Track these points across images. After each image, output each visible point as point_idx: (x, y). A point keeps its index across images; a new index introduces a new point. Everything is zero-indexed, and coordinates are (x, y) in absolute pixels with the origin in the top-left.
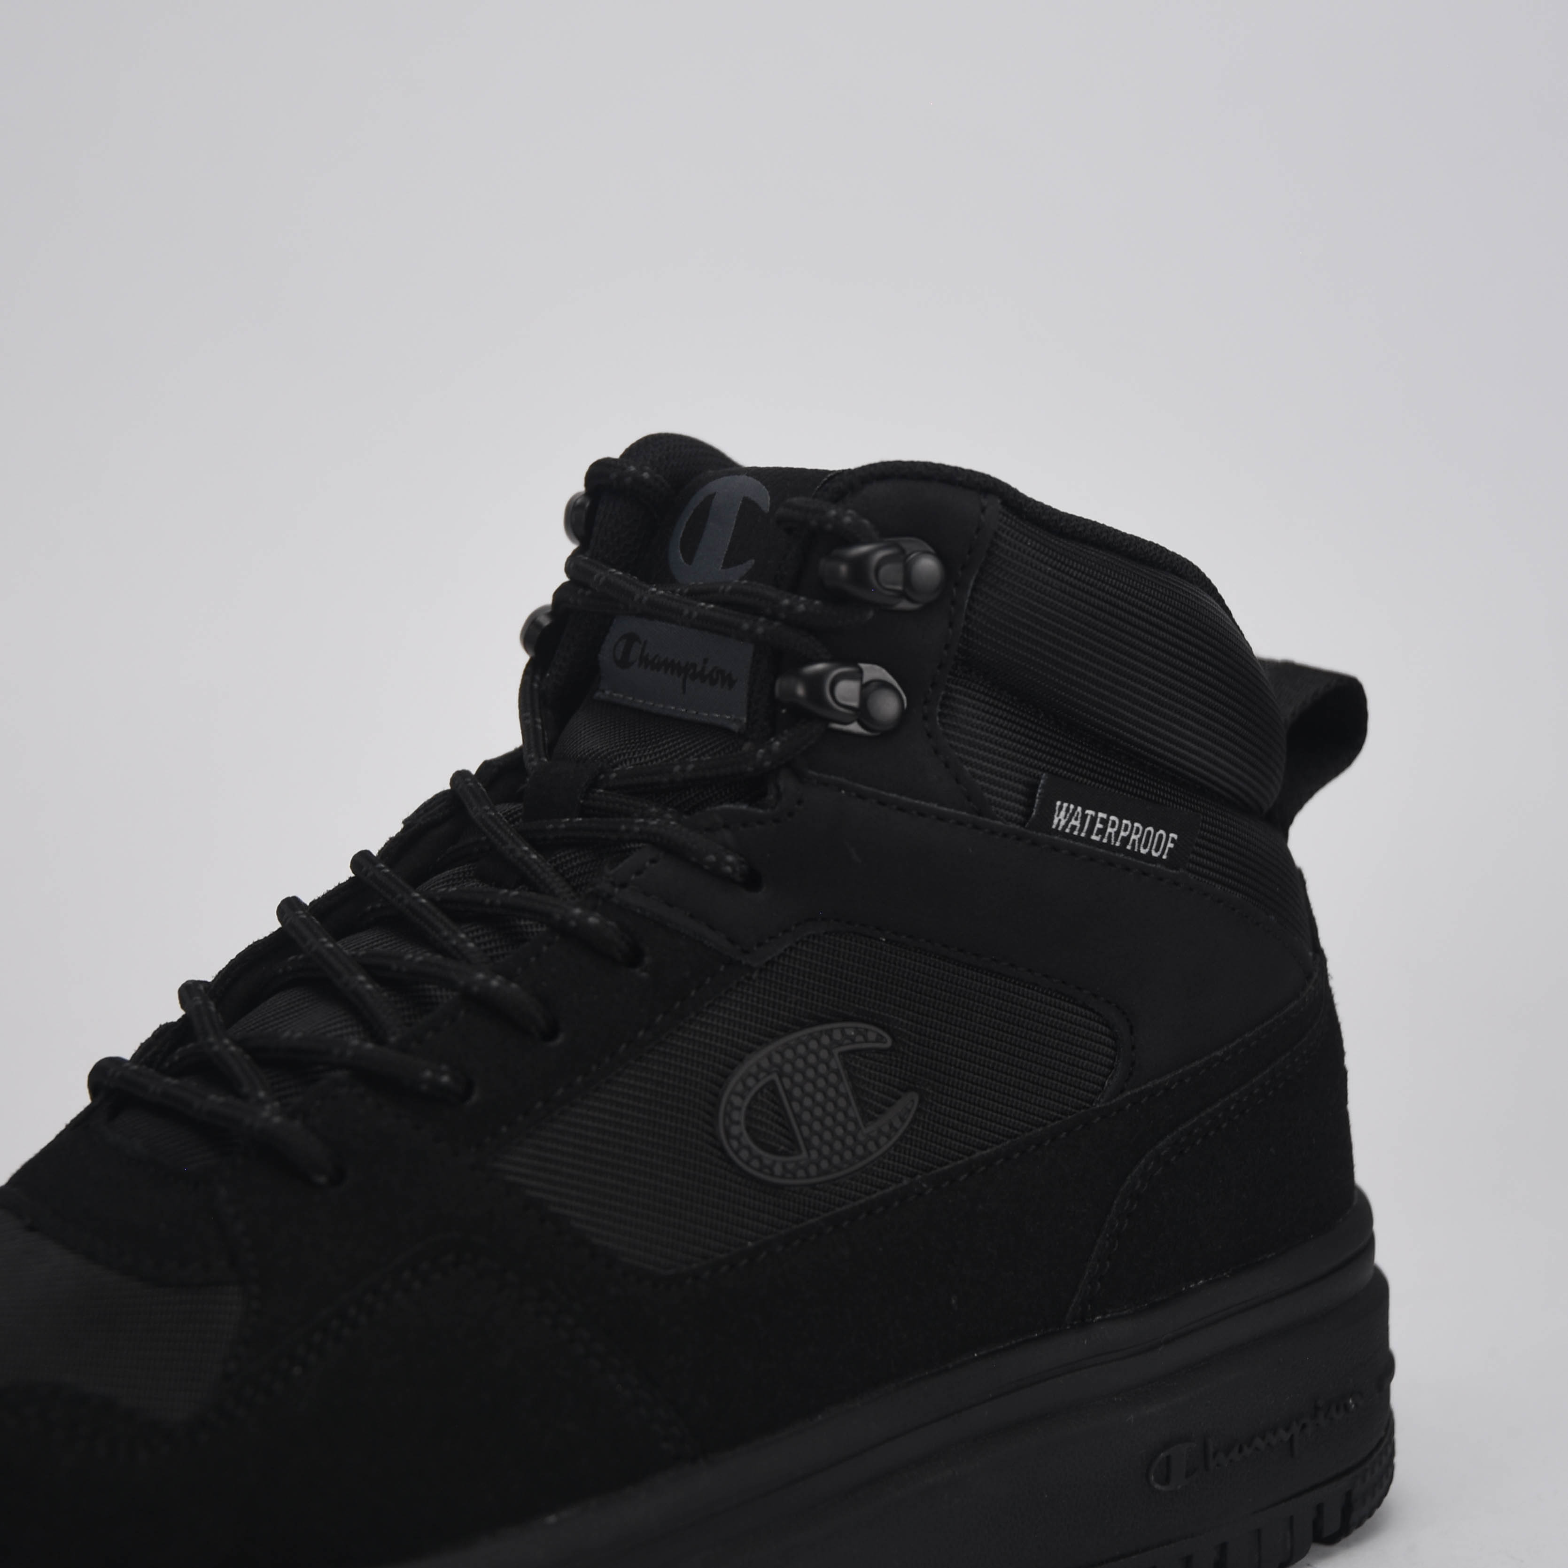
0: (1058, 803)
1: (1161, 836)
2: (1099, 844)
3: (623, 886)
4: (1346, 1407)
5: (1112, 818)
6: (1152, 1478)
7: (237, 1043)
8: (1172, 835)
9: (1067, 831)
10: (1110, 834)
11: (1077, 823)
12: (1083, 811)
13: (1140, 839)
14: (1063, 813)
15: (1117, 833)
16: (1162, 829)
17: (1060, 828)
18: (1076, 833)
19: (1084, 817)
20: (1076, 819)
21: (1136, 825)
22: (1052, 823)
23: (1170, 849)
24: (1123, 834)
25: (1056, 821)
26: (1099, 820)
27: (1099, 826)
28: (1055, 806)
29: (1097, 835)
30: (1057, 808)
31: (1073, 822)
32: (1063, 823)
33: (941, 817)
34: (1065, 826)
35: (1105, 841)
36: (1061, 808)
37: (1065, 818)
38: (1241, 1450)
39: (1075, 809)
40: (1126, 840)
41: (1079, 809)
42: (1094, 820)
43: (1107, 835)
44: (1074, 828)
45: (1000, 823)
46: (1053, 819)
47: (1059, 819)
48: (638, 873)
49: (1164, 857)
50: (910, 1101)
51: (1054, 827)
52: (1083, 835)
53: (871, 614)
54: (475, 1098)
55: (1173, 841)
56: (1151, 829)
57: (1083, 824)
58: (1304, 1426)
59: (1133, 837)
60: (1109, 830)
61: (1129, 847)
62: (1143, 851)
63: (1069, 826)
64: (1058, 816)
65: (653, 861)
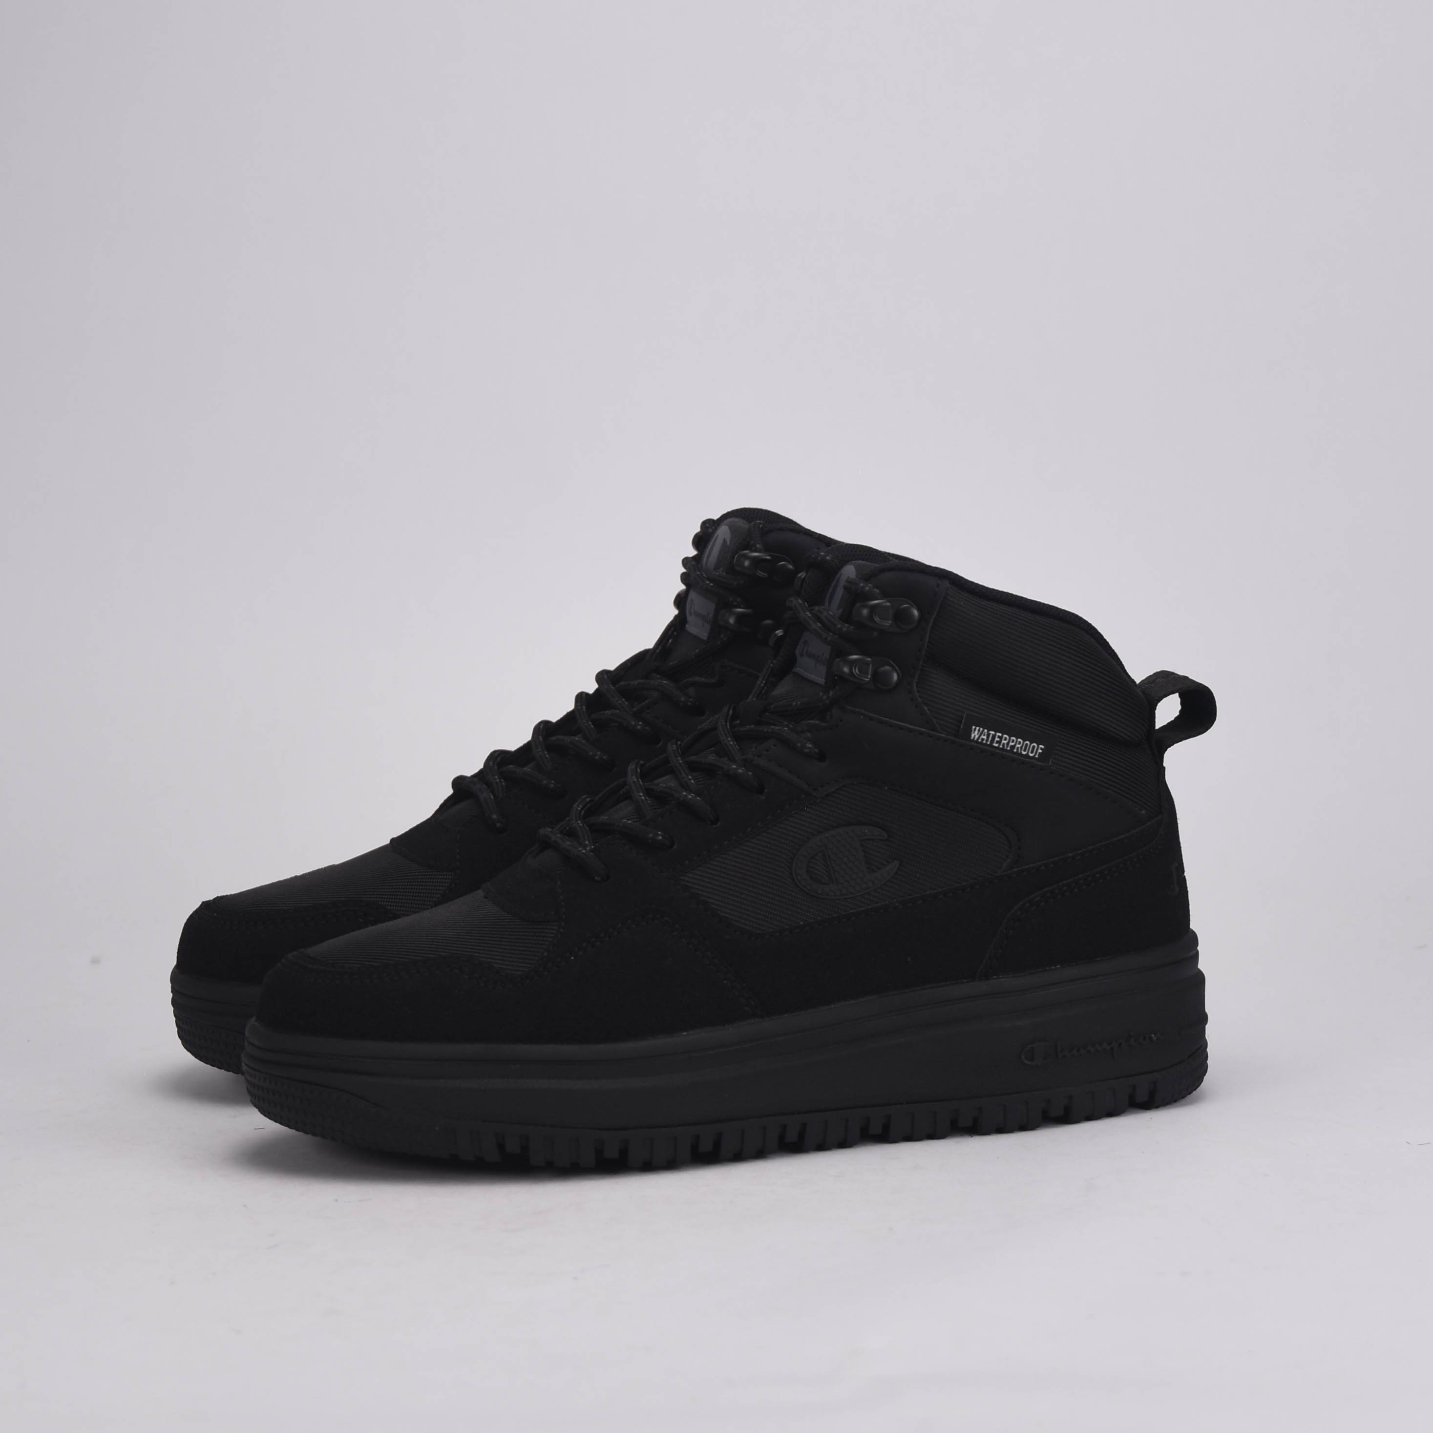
0: (974, 727)
1: (1034, 747)
2: (998, 748)
3: (759, 756)
4: (1151, 1038)
5: (1005, 736)
6: (1023, 1057)
8: (1041, 746)
9: (980, 740)
10: (1004, 744)
11: (985, 737)
12: (988, 732)
13: (1021, 747)
14: (976, 732)
15: (1008, 744)
16: (1036, 743)
17: (975, 739)
18: (984, 742)
19: (988, 735)
20: (984, 735)
21: (1019, 740)
22: (971, 737)
23: (1040, 753)
24: (1011, 744)
25: (973, 736)
26: (997, 737)
27: (997, 739)
28: (972, 728)
29: (997, 743)
30: (973, 729)
31: (982, 737)
32: (977, 737)
33: (910, 731)
34: (978, 738)
35: (1001, 746)
36: (975, 729)
37: (978, 734)
38: (1078, 1051)
39: (983, 731)
40: (1013, 747)
41: (986, 731)
42: (994, 737)
43: (1002, 744)
44: (983, 739)
45: (943, 735)
46: (971, 735)
47: (975, 735)
48: (767, 751)
49: (1037, 756)
50: (896, 863)
51: (972, 738)
52: (988, 743)
53: (875, 634)
54: (675, 847)
55: (1041, 749)
56: (1028, 742)
57: (988, 737)
58: (1120, 1044)
59: (1018, 746)
60: (1004, 742)
61: (1015, 750)
62: (1024, 753)
63: (981, 738)
64: (974, 733)
65: (775, 746)
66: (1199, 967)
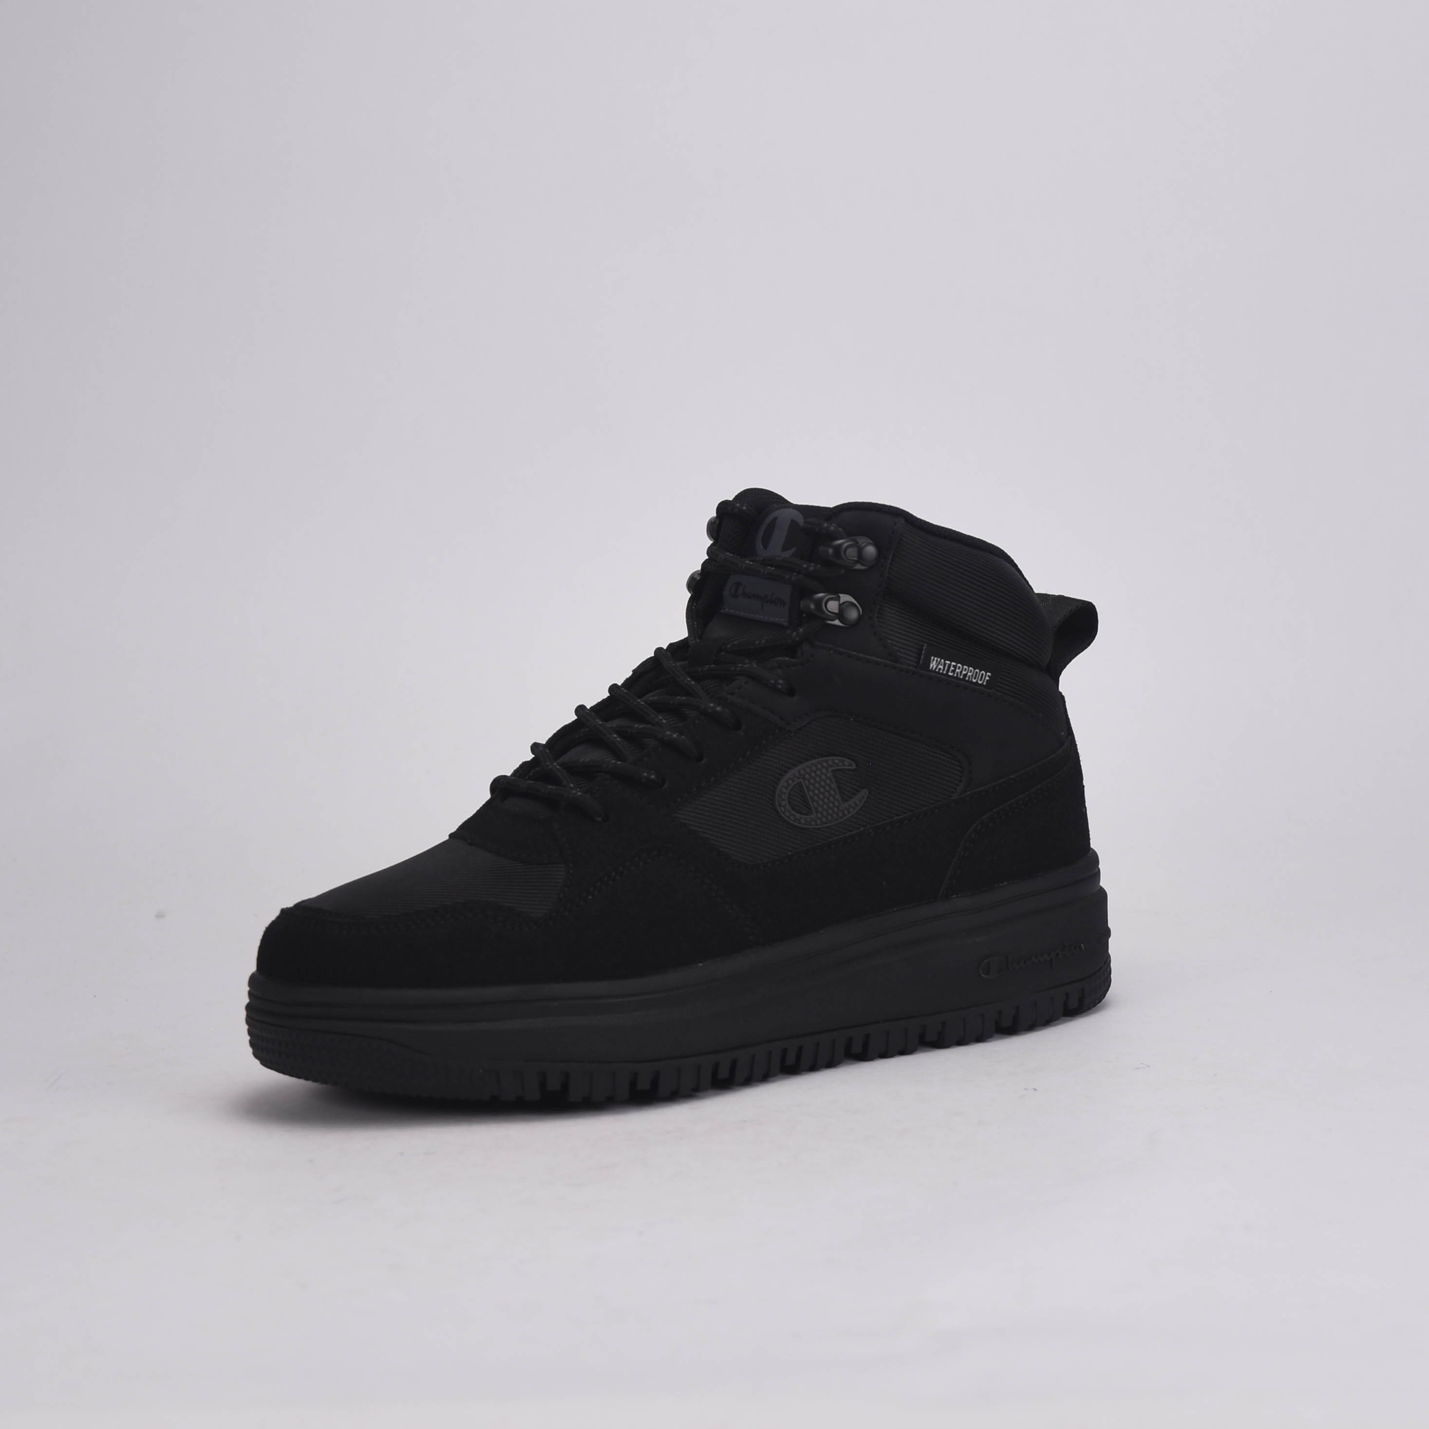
0: (932, 658)
1: (983, 674)
2: (952, 677)
3: (732, 694)
4: (1080, 947)
5: (959, 665)
6: (981, 971)
7: (560, 765)
8: (989, 674)
9: (937, 670)
10: (958, 672)
11: (942, 667)
12: (944, 661)
13: (972, 675)
14: (935, 662)
15: (961, 672)
16: (984, 670)
17: (934, 669)
18: (941, 671)
19: (945, 664)
20: (941, 665)
21: (971, 668)
22: (929, 667)
23: (987, 680)
24: (964, 672)
25: (931, 666)
26: (952, 666)
27: (952, 668)
28: (930, 658)
29: (951, 672)
30: (932, 660)
31: (940, 667)
32: (935, 667)
33: (877, 663)
34: (936, 668)
35: (955, 675)
36: (934, 660)
37: (936, 664)
38: (1025, 962)
39: (940, 661)
40: (965, 675)
41: (943, 661)
42: (949, 666)
43: (956, 673)
44: (940, 669)
45: (904, 666)
46: (930, 665)
47: (933, 665)
48: (739, 688)
49: (985, 684)
50: (864, 793)
51: (931, 668)
52: (945, 672)
53: (843, 571)
54: (666, 786)
55: (989, 676)
56: (977, 670)
57: (944, 667)
58: (1058, 954)
59: (969, 674)
60: (957, 670)
61: (967, 679)
62: (974, 681)
63: (938, 668)
64: (933, 663)
65: (746, 683)
66: (1101, 884)
